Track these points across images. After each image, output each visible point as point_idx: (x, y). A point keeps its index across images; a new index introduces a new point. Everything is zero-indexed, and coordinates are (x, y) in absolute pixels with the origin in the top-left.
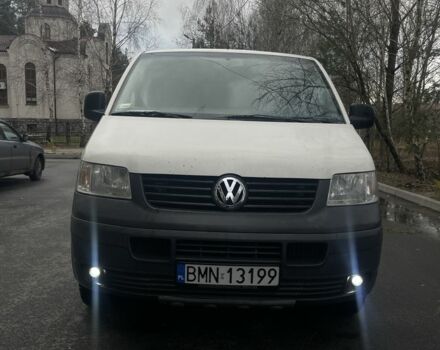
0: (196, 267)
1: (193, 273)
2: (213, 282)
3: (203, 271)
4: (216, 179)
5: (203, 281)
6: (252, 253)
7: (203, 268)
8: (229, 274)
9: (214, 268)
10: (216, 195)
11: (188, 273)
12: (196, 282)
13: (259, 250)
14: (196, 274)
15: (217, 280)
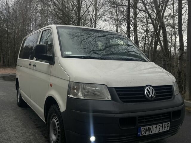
0: (145, 127)
1: (144, 131)
2: (150, 133)
3: (147, 129)
4: (143, 88)
5: (147, 134)
6: (160, 118)
7: (147, 127)
8: (156, 128)
9: (151, 127)
10: (146, 94)
11: (142, 131)
12: (144, 135)
13: (163, 116)
14: (145, 131)
15: (152, 132)
